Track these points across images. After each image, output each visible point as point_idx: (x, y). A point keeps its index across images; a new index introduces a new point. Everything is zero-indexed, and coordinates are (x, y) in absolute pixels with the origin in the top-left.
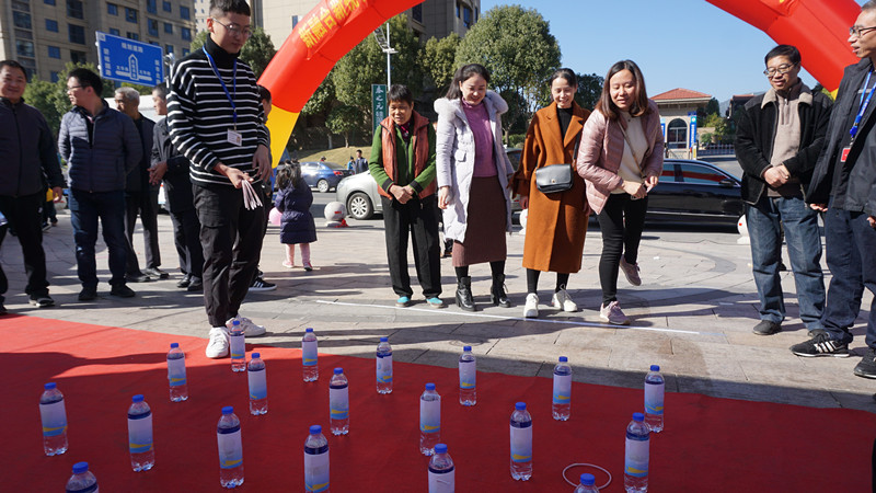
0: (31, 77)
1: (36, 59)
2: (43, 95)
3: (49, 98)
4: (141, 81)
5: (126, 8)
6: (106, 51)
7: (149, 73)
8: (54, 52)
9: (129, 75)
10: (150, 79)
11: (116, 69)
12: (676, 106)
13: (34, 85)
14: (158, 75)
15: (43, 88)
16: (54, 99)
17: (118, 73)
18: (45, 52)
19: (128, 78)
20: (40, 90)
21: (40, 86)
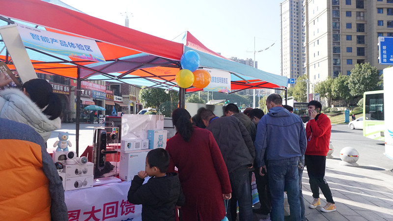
0: (338, 74)
1: (341, 66)
2: (343, 82)
3: (345, 83)
5: (388, 33)
6: (384, 47)
8: (349, 62)
13: (339, 77)
15: (343, 79)
16: (348, 83)
18: (345, 62)
20: (341, 80)
21: (341, 78)
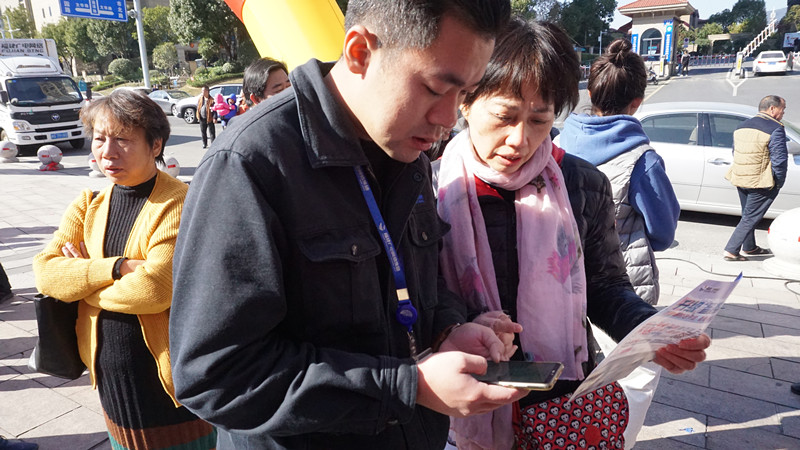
4: (102, 16)
7: (110, 8)
9: (90, 11)
10: (112, 13)
11: (75, 6)
12: (650, 14)
14: (120, 10)
17: (77, 10)
19: (88, 14)
